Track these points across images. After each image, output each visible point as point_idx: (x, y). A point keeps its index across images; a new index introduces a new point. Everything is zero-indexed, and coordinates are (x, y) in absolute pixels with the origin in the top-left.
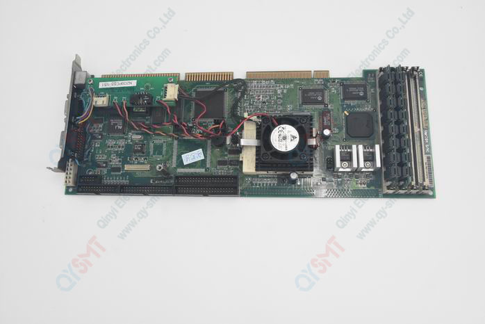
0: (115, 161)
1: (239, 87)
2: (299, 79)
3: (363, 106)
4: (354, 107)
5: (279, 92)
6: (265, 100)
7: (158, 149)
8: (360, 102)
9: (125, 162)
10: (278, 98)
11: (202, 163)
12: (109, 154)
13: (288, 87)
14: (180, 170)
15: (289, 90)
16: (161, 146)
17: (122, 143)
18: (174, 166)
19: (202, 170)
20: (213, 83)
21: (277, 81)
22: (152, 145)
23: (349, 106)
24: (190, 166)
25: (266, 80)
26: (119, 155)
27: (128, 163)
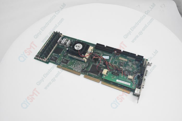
0: (130, 64)
1: (84, 72)
2: (66, 68)
3: (54, 55)
4: (57, 55)
5: (73, 66)
6: (78, 65)
7: (115, 63)
8: (55, 56)
9: (127, 62)
10: (75, 65)
11: (104, 55)
12: (132, 66)
13: (70, 67)
14: (111, 55)
15: (70, 66)
16: (114, 63)
17: (127, 68)
18: (112, 57)
19: (104, 53)
20: (91, 76)
21: (72, 69)
22: (117, 64)
23: (58, 56)
24: (107, 55)
25: (75, 71)
26: (129, 65)
27: (126, 62)
